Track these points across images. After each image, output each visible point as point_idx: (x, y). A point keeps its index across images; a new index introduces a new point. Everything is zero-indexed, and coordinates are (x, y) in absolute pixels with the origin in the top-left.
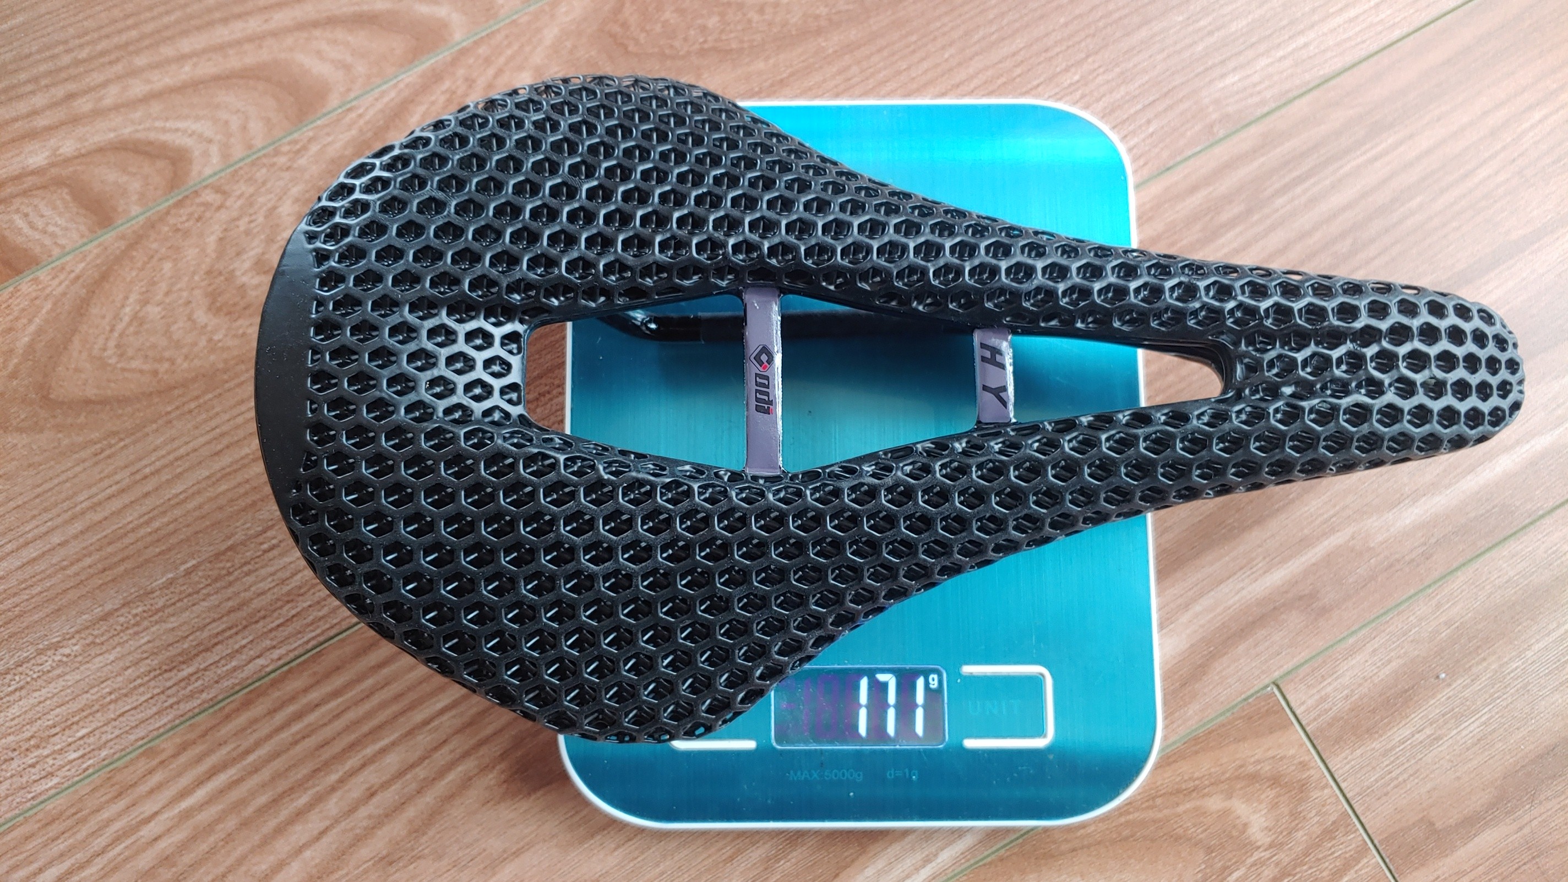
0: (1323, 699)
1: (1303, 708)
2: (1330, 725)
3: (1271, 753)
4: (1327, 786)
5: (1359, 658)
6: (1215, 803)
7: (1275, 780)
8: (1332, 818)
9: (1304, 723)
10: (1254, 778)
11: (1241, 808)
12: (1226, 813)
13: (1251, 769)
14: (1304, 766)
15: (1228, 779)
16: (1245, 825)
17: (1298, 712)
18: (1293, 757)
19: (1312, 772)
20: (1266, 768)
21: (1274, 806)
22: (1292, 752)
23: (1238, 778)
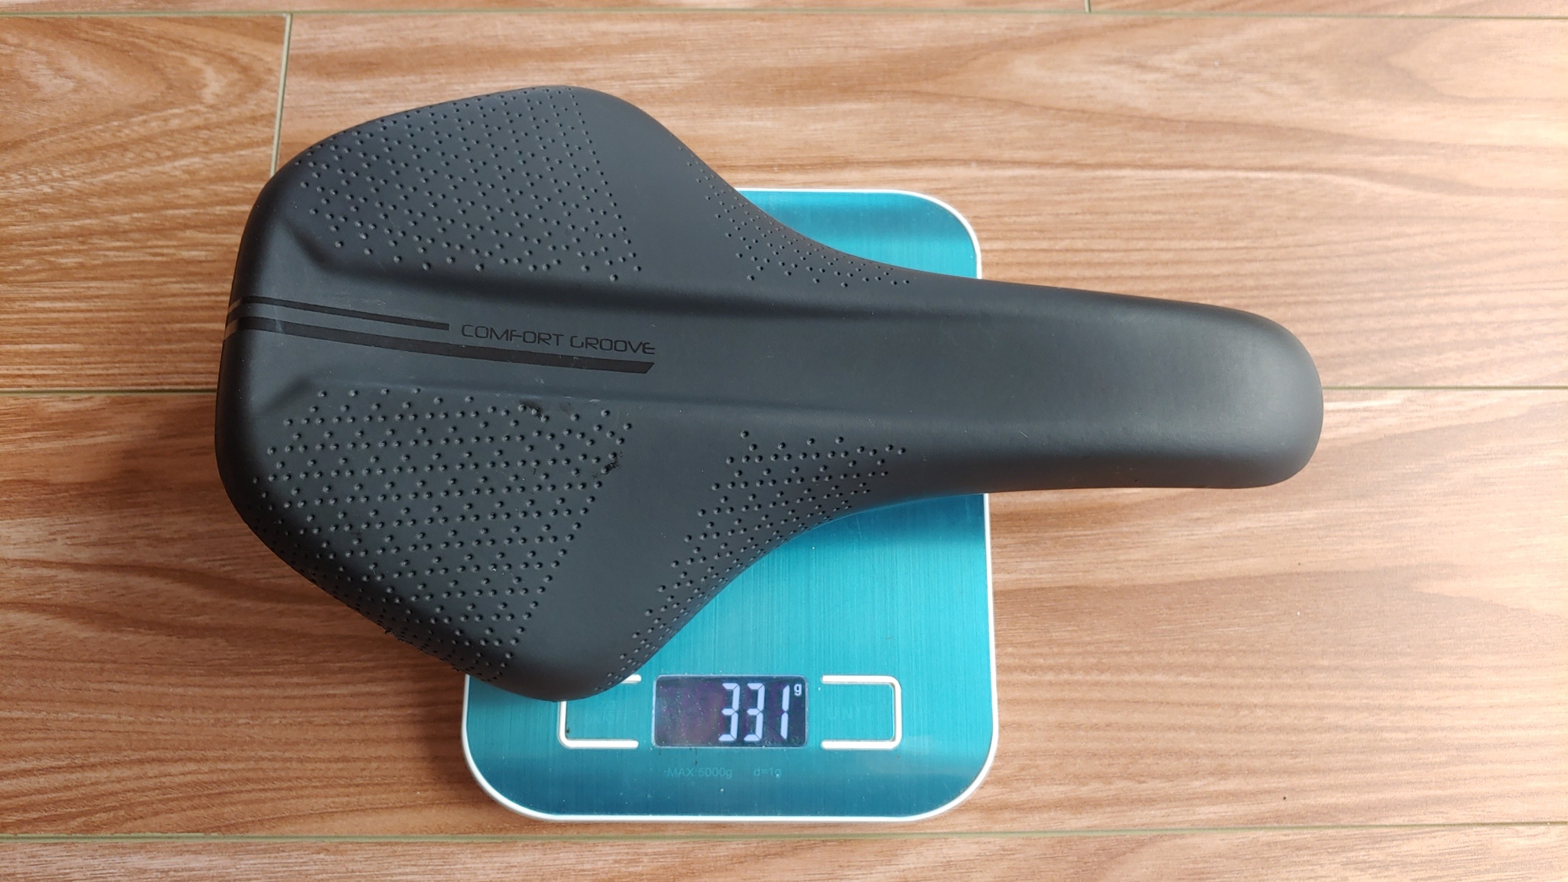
0: (314, 40)
1: (297, 38)
2: (307, 57)
3: (255, 53)
4: (276, 91)
5: (358, 29)
6: (195, 62)
7: (245, 70)
8: (263, 112)
9: (291, 46)
10: (233, 61)
11: (210, 74)
12: (198, 71)
13: (235, 55)
14: (270, 71)
15: (216, 53)
16: (205, 86)
17: (292, 38)
18: (268, 63)
19: (273, 78)
20: (245, 60)
21: (232, 84)
22: (269, 59)
23: (222, 55)
